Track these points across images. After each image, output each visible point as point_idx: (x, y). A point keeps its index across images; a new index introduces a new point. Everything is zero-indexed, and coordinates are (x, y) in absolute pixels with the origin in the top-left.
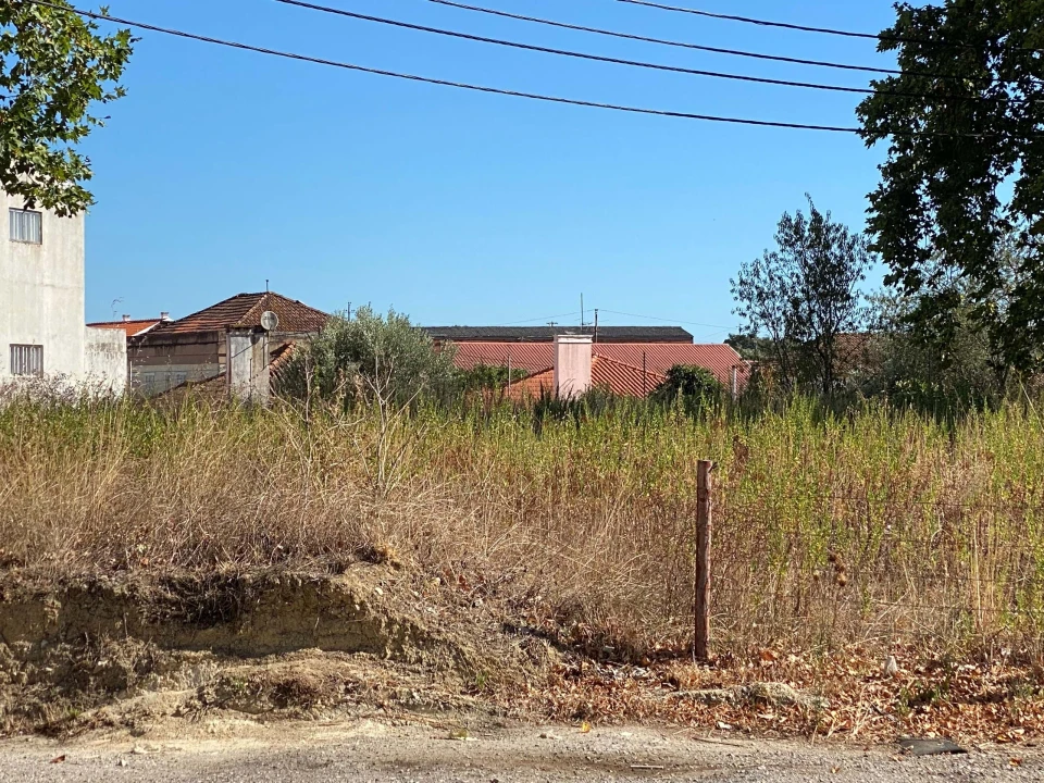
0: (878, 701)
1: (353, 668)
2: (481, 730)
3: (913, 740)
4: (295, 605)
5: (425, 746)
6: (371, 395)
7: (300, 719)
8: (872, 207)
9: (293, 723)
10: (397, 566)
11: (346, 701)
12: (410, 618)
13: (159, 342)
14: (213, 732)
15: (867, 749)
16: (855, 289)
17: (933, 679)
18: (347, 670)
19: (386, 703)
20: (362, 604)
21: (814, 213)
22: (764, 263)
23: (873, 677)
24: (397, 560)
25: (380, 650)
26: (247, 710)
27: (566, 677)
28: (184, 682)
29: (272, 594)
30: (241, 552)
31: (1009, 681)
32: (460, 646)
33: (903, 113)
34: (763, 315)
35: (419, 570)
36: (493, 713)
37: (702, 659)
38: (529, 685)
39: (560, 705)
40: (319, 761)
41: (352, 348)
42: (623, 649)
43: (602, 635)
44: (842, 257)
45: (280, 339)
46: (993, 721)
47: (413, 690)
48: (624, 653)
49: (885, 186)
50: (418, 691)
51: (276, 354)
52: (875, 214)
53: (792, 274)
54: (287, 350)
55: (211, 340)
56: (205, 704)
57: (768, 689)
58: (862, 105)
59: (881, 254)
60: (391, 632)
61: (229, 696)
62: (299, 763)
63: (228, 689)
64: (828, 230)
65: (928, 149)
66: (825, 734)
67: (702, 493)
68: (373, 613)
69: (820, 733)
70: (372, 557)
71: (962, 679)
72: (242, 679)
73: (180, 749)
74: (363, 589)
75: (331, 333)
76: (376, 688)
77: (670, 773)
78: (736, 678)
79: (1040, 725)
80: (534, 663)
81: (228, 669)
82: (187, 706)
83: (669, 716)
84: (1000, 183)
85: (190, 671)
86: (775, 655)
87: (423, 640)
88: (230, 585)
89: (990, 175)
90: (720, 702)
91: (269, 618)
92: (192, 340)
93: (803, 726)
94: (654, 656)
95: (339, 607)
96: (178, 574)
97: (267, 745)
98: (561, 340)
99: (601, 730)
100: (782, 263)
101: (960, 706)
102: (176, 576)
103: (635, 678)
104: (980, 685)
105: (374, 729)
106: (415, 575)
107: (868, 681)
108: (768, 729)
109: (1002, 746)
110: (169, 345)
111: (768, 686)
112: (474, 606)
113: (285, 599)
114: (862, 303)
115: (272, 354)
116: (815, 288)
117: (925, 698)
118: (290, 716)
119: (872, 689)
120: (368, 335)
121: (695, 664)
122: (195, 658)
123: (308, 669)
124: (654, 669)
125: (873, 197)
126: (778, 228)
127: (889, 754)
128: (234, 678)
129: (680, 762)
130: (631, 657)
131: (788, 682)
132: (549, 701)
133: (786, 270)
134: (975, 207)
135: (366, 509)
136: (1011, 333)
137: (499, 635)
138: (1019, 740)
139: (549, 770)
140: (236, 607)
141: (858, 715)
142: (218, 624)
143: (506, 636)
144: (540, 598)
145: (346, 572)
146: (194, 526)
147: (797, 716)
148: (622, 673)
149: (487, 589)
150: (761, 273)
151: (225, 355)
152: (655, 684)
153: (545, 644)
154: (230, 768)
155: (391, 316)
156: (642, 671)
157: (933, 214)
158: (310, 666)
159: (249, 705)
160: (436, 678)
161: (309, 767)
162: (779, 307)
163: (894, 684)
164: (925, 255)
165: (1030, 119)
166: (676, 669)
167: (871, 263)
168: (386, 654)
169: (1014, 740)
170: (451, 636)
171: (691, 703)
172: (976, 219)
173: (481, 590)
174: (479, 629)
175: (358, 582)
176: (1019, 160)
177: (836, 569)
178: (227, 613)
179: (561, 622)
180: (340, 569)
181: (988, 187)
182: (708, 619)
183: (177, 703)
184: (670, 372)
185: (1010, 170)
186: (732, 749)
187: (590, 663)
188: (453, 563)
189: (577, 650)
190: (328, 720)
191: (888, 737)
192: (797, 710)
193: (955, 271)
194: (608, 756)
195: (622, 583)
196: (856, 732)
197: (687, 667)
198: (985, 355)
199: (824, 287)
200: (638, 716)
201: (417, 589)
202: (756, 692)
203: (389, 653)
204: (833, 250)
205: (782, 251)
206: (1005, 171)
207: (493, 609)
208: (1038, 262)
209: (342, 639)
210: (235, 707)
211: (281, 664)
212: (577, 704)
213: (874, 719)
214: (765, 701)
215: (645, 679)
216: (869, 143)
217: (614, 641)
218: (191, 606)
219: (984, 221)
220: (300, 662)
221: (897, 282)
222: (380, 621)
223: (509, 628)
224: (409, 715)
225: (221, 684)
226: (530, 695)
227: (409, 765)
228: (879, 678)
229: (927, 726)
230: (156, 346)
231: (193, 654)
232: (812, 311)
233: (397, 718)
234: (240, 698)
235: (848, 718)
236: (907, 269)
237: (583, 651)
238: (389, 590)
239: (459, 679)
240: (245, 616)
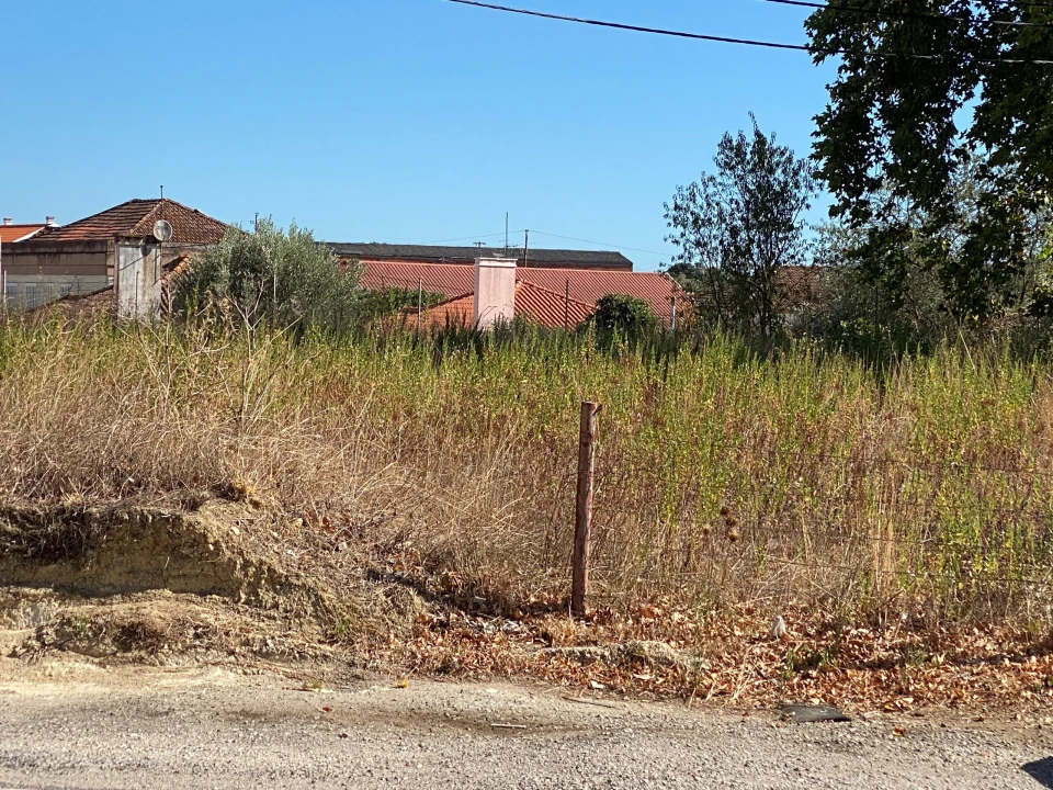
0: (762, 665)
1: (203, 611)
2: (338, 683)
3: (795, 706)
4: (144, 543)
5: (275, 697)
6: (238, 320)
7: (145, 664)
8: (818, 130)
9: (137, 668)
10: (256, 505)
11: (195, 647)
12: (268, 560)
13: (42, 250)
14: (50, 675)
15: (746, 714)
16: (798, 219)
17: (823, 643)
18: (198, 613)
19: (237, 650)
20: (216, 544)
21: (758, 134)
22: (701, 187)
23: (760, 639)
24: (256, 498)
25: (233, 594)
26: (88, 652)
27: (433, 628)
28: (23, 621)
29: (119, 530)
30: (89, 484)
31: (902, 648)
32: (320, 593)
33: (856, 29)
34: (698, 244)
35: (280, 510)
36: (352, 664)
37: (579, 614)
38: (392, 636)
39: (424, 659)
40: (160, 709)
41: (248, 261)
42: (495, 601)
43: (473, 586)
44: (786, 183)
45: (175, 250)
46: (883, 689)
47: (267, 637)
48: (496, 605)
49: (834, 108)
50: (273, 638)
51: (171, 266)
52: (822, 138)
53: (731, 200)
54: (182, 264)
55: (100, 250)
56: (44, 644)
57: (646, 648)
58: (812, 18)
59: (827, 182)
60: (246, 575)
61: (69, 637)
62: (138, 710)
63: (69, 630)
64: (772, 154)
65: (882, 69)
66: (704, 697)
67: (586, 437)
68: (228, 553)
69: (698, 696)
70: (230, 493)
71: (854, 643)
72: (84, 620)
73: (13, 692)
74: (219, 528)
75: (227, 247)
76: (227, 634)
77: (532, 733)
78: (613, 636)
79: (930, 694)
80: (399, 613)
81: (70, 609)
82: (24, 647)
83: (539, 673)
84: (958, 109)
85: (29, 610)
86: (656, 610)
87: (281, 584)
88: (75, 519)
89: (948, 100)
90: (595, 660)
91: (115, 555)
92: (78, 249)
93: (681, 688)
94: (528, 609)
95: (192, 546)
96: (20, 505)
97: (108, 690)
98: (482, 263)
99: (465, 686)
100: (720, 188)
101: (849, 672)
102: (18, 508)
103: (507, 632)
104: (871, 650)
105: (224, 678)
106: (275, 515)
107: (754, 643)
108: (644, 690)
109: (889, 715)
110: (55, 254)
111: (646, 645)
112: (337, 550)
113: (134, 536)
115: (165, 267)
116: (756, 216)
117: (812, 662)
118: (134, 661)
119: (757, 651)
120: (267, 251)
121: (571, 619)
122: (34, 596)
123: (155, 612)
124: (526, 623)
125: (820, 120)
126: (718, 150)
127: (769, 720)
128: (76, 618)
129: (545, 721)
130: (503, 609)
131: (668, 642)
132: (413, 653)
133: (724, 195)
134: (931, 134)
135: (225, 442)
136: (966, 274)
137: (363, 582)
138: (907, 709)
139: (403, 726)
140: (81, 541)
141: (740, 678)
142: (60, 560)
143: (370, 583)
144: (409, 543)
145: (201, 509)
146: (40, 455)
147: (675, 677)
148: (492, 627)
149: (352, 532)
150: (698, 197)
151: (113, 267)
152: (527, 639)
153: (411, 593)
154: (65, 713)
155: (292, 231)
156: (514, 624)
157: (886, 141)
158: (158, 608)
159: (90, 648)
160: (292, 625)
161: (149, 715)
162: (716, 234)
163: (780, 647)
164: (875, 185)
165: (994, 39)
166: (551, 624)
167: (817, 191)
168: (240, 598)
169: (902, 709)
170: (310, 582)
171: (564, 660)
172: (931, 147)
173: (346, 533)
174: (341, 575)
175: (213, 520)
176: (980, 83)
177: (727, 523)
178: (71, 548)
179: (430, 570)
180: (194, 506)
181: (947, 113)
182: (587, 572)
183: (14, 643)
184: (600, 302)
185: (970, 95)
186: (602, 709)
187: (459, 615)
188: (317, 503)
189: (446, 600)
190: (175, 666)
191: (770, 703)
192: (676, 671)
193: (905, 204)
194: (469, 713)
195: (501, 529)
196: (736, 696)
197: (561, 622)
198: (940, 296)
199: (766, 216)
200: (506, 672)
201: (277, 530)
202: (634, 651)
203: (243, 596)
204: (776, 176)
205: (721, 174)
206: (964, 96)
207: (357, 554)
208: (997, 197)
209: (194, 580)
210: (76, 649)
211: (127, 605)
212: (441, 657)
213: (756, 683)
214: (643, 661)
215: (517, 633)
216: (817, 60)
217: (486, 592)
218: (32, 540)
219: (940, 151)
220: (148, 603)
221: (843, 213)
222: (235, 563)
223: (373, 575)
224: (262, 663)
225: (62, 624)
226: (392, 647)
227: (255, 716)
228: (765, 640)
229: (812, 692)
230: (39, 254)
231: (33, 591)
232: (752, 241)
233: (249, 666)
234: (81, 640)
235: (729, 682)
236: (855, 199)
237: (452, 601)
238: (246, 530)
239: (317, 628)
240: (90, 552)
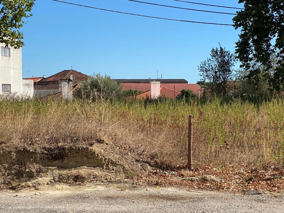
0: (238, 180)
1: (95, 172)
2: (130, 188)
3: (247, 191)
4: (79, 155)
5: (115, 193)
6: (100, 98)
7: (81, 185)
8: (236, 46)
9: (79, 186)
10: (107, 144)
11: (93, 180)
12: (111, 158)
13: (42, 83)
14: (57, 189)
15: (235, 193)
16: (232, 69)
17: (253, 174)
18: (94, 172)
19: (104, 181)
20: (97, 154)
21: (221, 48)
22: (207, 61)
23: (236, 174)
24: (107, 142)
25: (102, 167)
26: (66, 183)
27: (153, 174)
28: (49, 175)
29: (73, 151)
30: (65, 140)
31: (273, 175)
32: (124, 166)
33: (245, 20)
34: (207, 76)
35: (113, 145)
36: (133, 184)
37: (190, 169)
38: (143, 176)
39: (151, 182)
40: (86, 197)
41: (95, 85)
42: (168, 166)
43: (163, 163)
44: (228, 60)
45: (75, 82)
46: (269, 186)
47: (111, 177)
48: (168, 167)
49: (240, 40)
50: (113, 178)
51: (74, 87)
52: (237, 48)
53: (215, 65)
54: (77, 86)
55: (57, 83)
56: (55, 181)
57: (208, 177)
58: (234, 18)
59: (239, 59)
60: (105, 162)
61: (61, 179)
62: (80, 197)
63: (61, 177)
64: (225, 53)
65: (252, 30)
66: (223, 189)
67: (190, 124)
68: (101, 157)
69: (222, 189)
70: (100, 141)
71: (260, 174)
72: (65, 175)
73: (48, 193)
74: (98, 150)
75: (89, 81)
76: (101, 177)
77: (181, 200)
78: (199, 174)
79: (281, 187)
80: (144, 170)
81: (61, 172)
82: (50, 182)
83: (181, 184)
84: (272, 39)
85: (51, 172)
86: (210, 168)
87: (114, 164)
88: (61, 149)
89: (269, 37)
90: (195, 181)
91: (72, 158)
92: (51, 83)
93: (217, 187)
94: (177, 168)
95: (91, 155)
96: (48, 146)
97: (72, 192)
98: (152, 83)
99: (162, 188)
100: (212, 62)
101: (260, 182)
102: (47, 147)
103: (172, 174)
104: (265, 176)
105: (101, 188)
106: (112, 146)
107: (235, 175)
108: (208, 188)
109: (271, 192)
110: (46, 84)
111: (208, 176)
112: (128, 155)
113: (77, 153)
114: (234, 72)
115: (73, 87)
116: (221, 68)
117: (250, 179)
118: (78, 185)
119: (236, 177)
120: (99, 81)
121: (188, 170)
122: (52, 169)
123: (83, 172)
124: (177, 172)
125: (237, 44)
126: (211, 52)
127: (241, 195)
128: (63, 174)
129: (184, 197)
130: (171, 169)
131: (213, 175)
132: (148, 180)
133: (213, 63)
134: (265, 46)
135: (98, 128)
136: (275, 80)
137: (135, 163)
138: (276, 191)
139: (148, 199)
140: (63, 155)
141: (232, 184)
142: (58, 160)
143: (137, 163)
144: (146, 152)
145: (93, 146)
146: (52, 133)
147: (215, 184)
148: (168, 173)
149: (131, 150)
150: (206, 64)
151: (60, 87)
152: (177, 176)
153: (147, 165)
154: (62, 198)
155: (105, 76)
156: (174, 172)
157: (253, 48)
158: (83, 171)
159: (67, 182)
160: (118, 174)
161: (83, 198)
162: (211, 73)
163: (242, 176)
164: (251, 59)
165: (280, 22)
166: (183, 172)
167: (236, 61)
168: (104, 168)
169: (274, 191)
170: (122, 163)
171: (187, 181)
172: (265, 49)
173: (130, 150)
174: (129, 161)
175: (96, 148)
176: (277, 33)
177: (226, 145)
178: (61, 157)
179: (151, 159)
180: (91, 145)
181: (268, 41)
182: (192, 158)
183: (48, 181)
184: (182, 92)
185: (275, 36)
186: (198, 193)
187: (160, 170)
188: (122, 143)
189: (156, 167)
190: (88, 186)
191: (240, 190)
192: (216, 183)
193: (259, 64)
194: (164, 195)
195: (168, 148)
196: (231, 189)
197: (186, 171)
198: (267, 86)
199: (224, 68)
200: (173, 185)
201: (112, 150)
202: (205, 178)
203: (105, 167)
204: (226, 58)
205: (212, 58)
206: (273, 36)
207: (133, 156)
208: (282, 61)
209: (92, 164)
210: (63, 182)
211: (75, 171)
212: (156, 181)
213: (236, 185)
214: (207, 180)
215: (175, 174)
216: (236, 28)
217: (166, 164)
218: (51, 155)
219: (267, 50)
220: (81, 170)
221: (243, 67)
222: (102, 159)
223: (137, 161)
224: (110, 184)
225: (59, 176)
226: (143, 179)
227: (110, 198)
228: (238, 174)
229: (251, 187)
230: (42, 84)
231: (52, 168)
232: (220, 75)
233: (107, 185)
234: (64, 180)
235: (229, 185)
236: (246, 63)
237: (157, 167)
238: (105, 150)
239: (124, 175)
240: (66, 157)
